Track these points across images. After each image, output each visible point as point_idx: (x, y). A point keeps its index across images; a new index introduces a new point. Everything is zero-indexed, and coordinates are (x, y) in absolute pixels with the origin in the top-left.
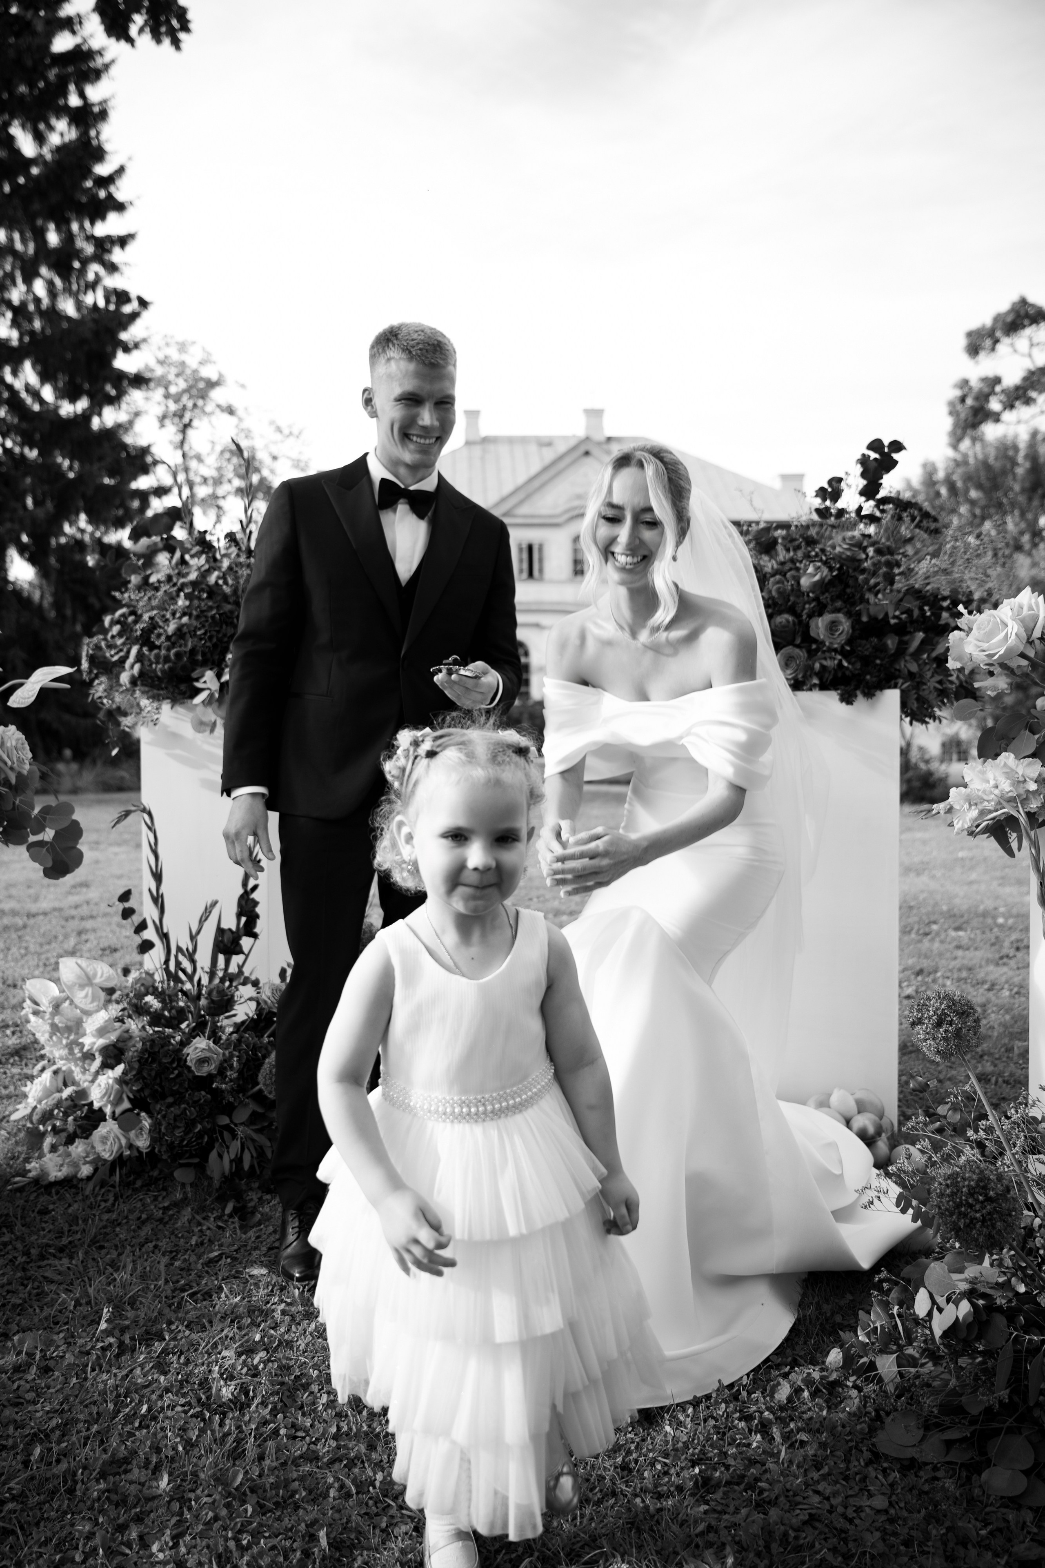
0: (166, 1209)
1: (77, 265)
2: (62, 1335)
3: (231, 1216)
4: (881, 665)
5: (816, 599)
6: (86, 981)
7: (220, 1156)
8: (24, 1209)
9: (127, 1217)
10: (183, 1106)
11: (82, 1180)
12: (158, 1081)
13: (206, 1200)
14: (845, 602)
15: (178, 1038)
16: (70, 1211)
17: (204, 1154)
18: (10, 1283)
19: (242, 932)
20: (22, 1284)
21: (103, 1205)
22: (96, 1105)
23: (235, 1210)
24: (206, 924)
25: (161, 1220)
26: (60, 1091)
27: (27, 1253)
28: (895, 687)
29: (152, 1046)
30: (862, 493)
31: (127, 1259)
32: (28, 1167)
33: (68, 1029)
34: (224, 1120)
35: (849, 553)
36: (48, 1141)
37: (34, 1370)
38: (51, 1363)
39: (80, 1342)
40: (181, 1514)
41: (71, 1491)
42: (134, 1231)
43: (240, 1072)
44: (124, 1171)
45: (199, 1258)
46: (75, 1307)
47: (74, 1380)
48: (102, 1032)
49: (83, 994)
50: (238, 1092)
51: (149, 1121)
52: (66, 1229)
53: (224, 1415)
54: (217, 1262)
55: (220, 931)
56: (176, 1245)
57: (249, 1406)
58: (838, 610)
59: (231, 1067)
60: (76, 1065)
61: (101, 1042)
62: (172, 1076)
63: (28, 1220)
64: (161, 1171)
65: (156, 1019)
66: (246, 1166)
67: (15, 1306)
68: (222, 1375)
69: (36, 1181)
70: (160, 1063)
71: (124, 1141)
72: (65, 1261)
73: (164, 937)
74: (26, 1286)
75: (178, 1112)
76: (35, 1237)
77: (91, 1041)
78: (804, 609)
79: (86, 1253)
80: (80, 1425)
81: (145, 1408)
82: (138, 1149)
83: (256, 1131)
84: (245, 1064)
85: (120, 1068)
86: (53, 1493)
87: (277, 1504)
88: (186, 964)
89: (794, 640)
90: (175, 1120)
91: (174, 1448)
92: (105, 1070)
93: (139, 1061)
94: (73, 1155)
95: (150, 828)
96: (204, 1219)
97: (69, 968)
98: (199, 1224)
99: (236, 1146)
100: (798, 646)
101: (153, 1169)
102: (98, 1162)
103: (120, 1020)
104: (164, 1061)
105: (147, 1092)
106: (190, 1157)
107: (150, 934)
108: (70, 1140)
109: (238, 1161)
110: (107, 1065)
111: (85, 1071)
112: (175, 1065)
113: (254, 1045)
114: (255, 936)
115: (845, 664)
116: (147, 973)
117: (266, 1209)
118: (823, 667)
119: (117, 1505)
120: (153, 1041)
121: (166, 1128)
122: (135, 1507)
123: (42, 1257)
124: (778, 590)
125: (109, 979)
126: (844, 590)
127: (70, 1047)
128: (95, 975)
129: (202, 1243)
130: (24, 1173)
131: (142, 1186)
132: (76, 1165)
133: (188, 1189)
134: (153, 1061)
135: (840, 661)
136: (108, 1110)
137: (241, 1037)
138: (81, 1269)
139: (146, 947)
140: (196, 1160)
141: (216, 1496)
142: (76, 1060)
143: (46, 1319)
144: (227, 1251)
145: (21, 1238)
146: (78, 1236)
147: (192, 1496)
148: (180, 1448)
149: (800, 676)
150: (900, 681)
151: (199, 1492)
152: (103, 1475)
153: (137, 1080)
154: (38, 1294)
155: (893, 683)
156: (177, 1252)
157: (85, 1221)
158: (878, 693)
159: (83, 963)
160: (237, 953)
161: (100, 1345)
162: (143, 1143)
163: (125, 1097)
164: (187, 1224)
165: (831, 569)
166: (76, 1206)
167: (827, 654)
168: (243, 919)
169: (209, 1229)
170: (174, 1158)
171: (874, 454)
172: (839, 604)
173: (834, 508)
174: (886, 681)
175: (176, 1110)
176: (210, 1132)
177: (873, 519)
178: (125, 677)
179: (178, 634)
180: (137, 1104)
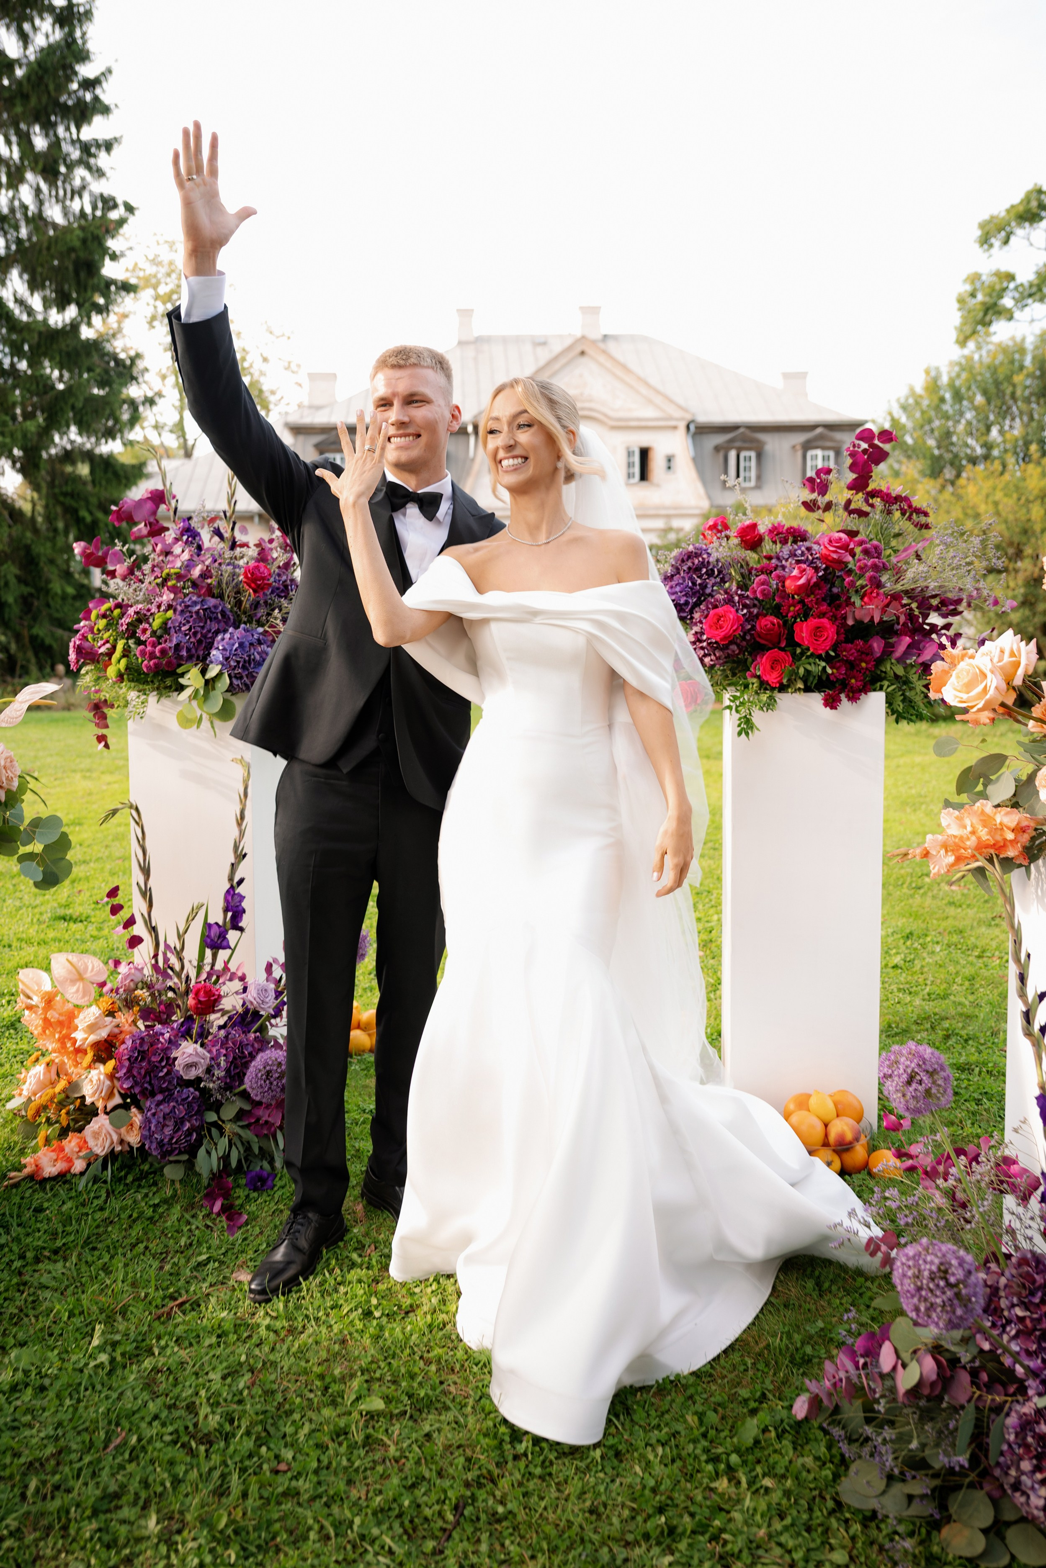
0: (156, 1206)
1: (62, 169)
2: (56, 1352)
3: (218, 1214)
4: (867, 669)
5: (802, 602)
6: (77, 977)
7: (209, 1153)
8: (20, 1207)
9: (119, 1215)
10: (172, 1104)
11: (75, 1175)
12: (148, 1079)
13: (194, 1197)
14: (829, 605)
15: (167, 1036)
16: (65, 1208)
17: (192, 1151)
18: (6, 1290)
19: (228, 925)
20: (19, 1291)
21: (96, 1202)
22: (88, 1101)
23: (224, 1209)
24: (193, 924)
25: (151, 1219)
26: (53, 1084)
27: (22, 1257)
28: (881, 689)
29: (141, 1044)
30: (850, 487)
31: (119, 1263)
32: (23, 1161)
33: (61, 1023)
34: (211, 1117)
35: (835, 556)
36: (44, 1132)
37: (29, 1391)
38: (47, 1382)
39: (74, 1358)
40: (168, 1557)
41: (65, 1528)
42: (126, 1230)
43: (228, 1071)
44: (116, 1165)
45: (188, 1261)
46: (69, 1318)
47: (68, 1402)
48: (92, 1028)
49: (74, 989)
50: (226, 1089)
51: (140, 1117)
52: (60, 1230)
53: (211, 1443)
54: (206, 1265)
55: (208, 926)
56: (166, 1246)
57: (234, 1436)
58: (823, 615)
59: (219, 1065)
60: (69, 1059)
61: (93, 1038)
62: (161, 1074)
63: (24, 1219)
64: (151, 1165)
65: (146, 1013)
66: (234, 1164)
67: (12, 1316)
68: (208, 1399)
69: (31, 1177)
70: (149, 1061)
71: (115, 1138)
72: (60, 1265)
73: (153, 930)
74: (23, 1292)
75: (167, 1110)
76: (29, 1240)
77: (83, 1036)
78: (789, 611)
79: (80, 1254)
80: (74, 1456)
81: (134, 1439)
82: (129, 1143)
83: (242, 1127)
84: (232, 1063)
85: (111, 1064)
86: (49, 1529)
87: (259, 1547)
88: (173, 960)
89: (779, 642)
90: (164, 1118)
91: (163, 1484)
92: (97, 1064)
93: (129, 1059)
94: (67, 1150)
95: (137, 823)
96: (193, 1216)
97: (60, 963)
98: (188, 1223)
99: (223, 1143)
100: (782, 649)
101: (143, 1162)
102: (90, 1157)
103: (111, 1013)
104: (153, 1059)
105: (137, 1090)
106: (180, 1153)
107: (139, 929)
108: (64, 1133)
109: (226, 1158)
110: (98, 1060)
111: (77, 1064)
112: (163, 1064)
113: (241, 1042)
114: (241, 930)
115: (829, 671)
116: (136, 969)
117: (253, 1208)
118: (808, 672)
119: (108, 1547)
120: (142, 1039)
121: (156, 1126)
122: (125, 1546)
123: (37, 1260)
124: (762, 592)
125: (99, 973)
126: (830, 590)
127: (62, 1041)
128: (86, 968)
129: (191, 1244)
130: (19, 1168)
131: (134, 1180)
132: (70, 1160)
133: (178, 1185)
134: (143, 1059)
135: (824, 668)
136: (100, 1105)
137: (229, 1034)
138: (75, 1274)
139: (135, 941)
140: (185, 1157)
141: (202, 1541)
142: (67, 1053)
143: (41, 1330)
144: (215, 1254)
145: (17, 1240)
146: (72, 1238)
147: (178, 1538)
148: (168, 1485)
149: (785, 681)
150: (886, 683)
151: (185, 1533)
152: (95, 1513)
153: (128, 1078)
154: (34, 1302)
155: (878, 685)
156: (167, 1253)
157: (79, 1221)
158: (863, 696)
159: (74, 958)
160: (224, 948)
161: (92, 1364)
162: (134, 1139)
163: (116, 1091)
164: (176, 1223)
165: (817, 569)
166: (69, 1204)
167: (811, 660)
168: (230, 914)
169: (197, 1228)
170: (164, 1155)
171: (864, 446)
172: (824, 607)
173: (822, 501)
174: (871, 683)
175: (165, 1108)
176: (199, 1129)
177: (862, 514)
178: (112, 671)
179: (164, 629)
180: (128, 1100)
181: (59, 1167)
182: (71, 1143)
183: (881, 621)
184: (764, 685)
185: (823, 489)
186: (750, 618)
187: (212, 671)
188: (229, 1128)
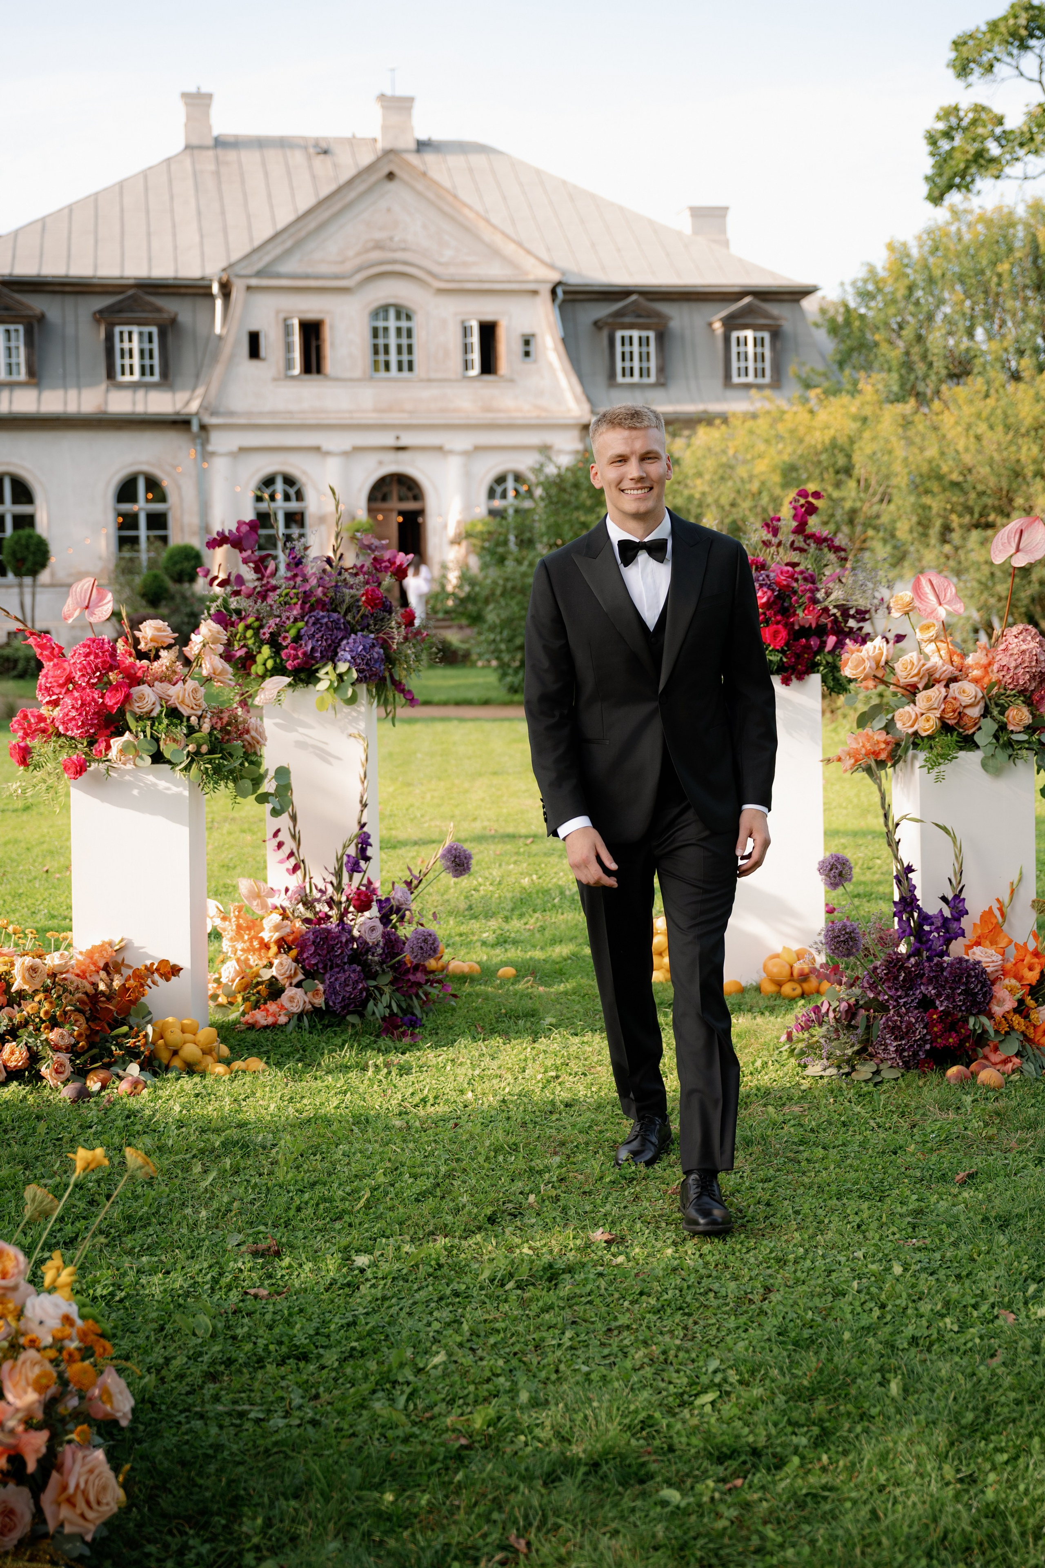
4: (808, 659)
6: (256, 894)
7: (376, 1006)
11: (283, 1024)
14: (783, 616)
17: (364, 1004)
19: (359, 856)
26: (243, 973)
28: (818, 672)
30: (794, 531)
33: (249, 928)
34: (373, 983)
35: (785, 582)
44: (309, 1019)
48: (277, 928)
49: (254, 903)
51: (322, 985)
58: (778, 623)
61: (276, 936)
69: (255, 1026)
71: (305, 1000)
73: (303, 863)
75: (345, 977)
77: (269, 935)
82: (317, 1004)
85: (294, 953)
92: (282, 955)
94: (271, 1011)
97: (243, 886)
99: (386, 999)
102: (290, 1015)
103: (279, 924)
105: (321, 965)
106: (356, 1006)
108: (264, 1001)
109: (389, 1006)
110: (281, 950)
114: (368, 859)
115: (785, 660)
120: (313, 933)
126: (783, 605)
127: (251, 940)
128: (260, 889)
131: (322, 1027)
132: (276, 1016)
134: (324, 943)
135: (780, 658)
136: (287, 982)
140: (360, 1009)
142: (254, 949)
150: (822, 668)
153: (313, 957)
155: (816, 669)
158: (806, 677)
160: (357, 872)
162: (319, 1001)
163: (300, 970)
165: (773, 590)
168: (360, 848)
170: (343, 1008)
171: (802, 501)
172: (779, 618)
173: (775, 541)
174: (812, 668)
175: (342, 977)
176: (367, 989)
177: (802, 550)
178: (257, 669)
179: (298, 638)
180: (310, 974)
181: (270, 1020)
182: (272, 1007)
183: (818, 625)
185: (775, 532)
187: (343, 667)
188: (387, 990)
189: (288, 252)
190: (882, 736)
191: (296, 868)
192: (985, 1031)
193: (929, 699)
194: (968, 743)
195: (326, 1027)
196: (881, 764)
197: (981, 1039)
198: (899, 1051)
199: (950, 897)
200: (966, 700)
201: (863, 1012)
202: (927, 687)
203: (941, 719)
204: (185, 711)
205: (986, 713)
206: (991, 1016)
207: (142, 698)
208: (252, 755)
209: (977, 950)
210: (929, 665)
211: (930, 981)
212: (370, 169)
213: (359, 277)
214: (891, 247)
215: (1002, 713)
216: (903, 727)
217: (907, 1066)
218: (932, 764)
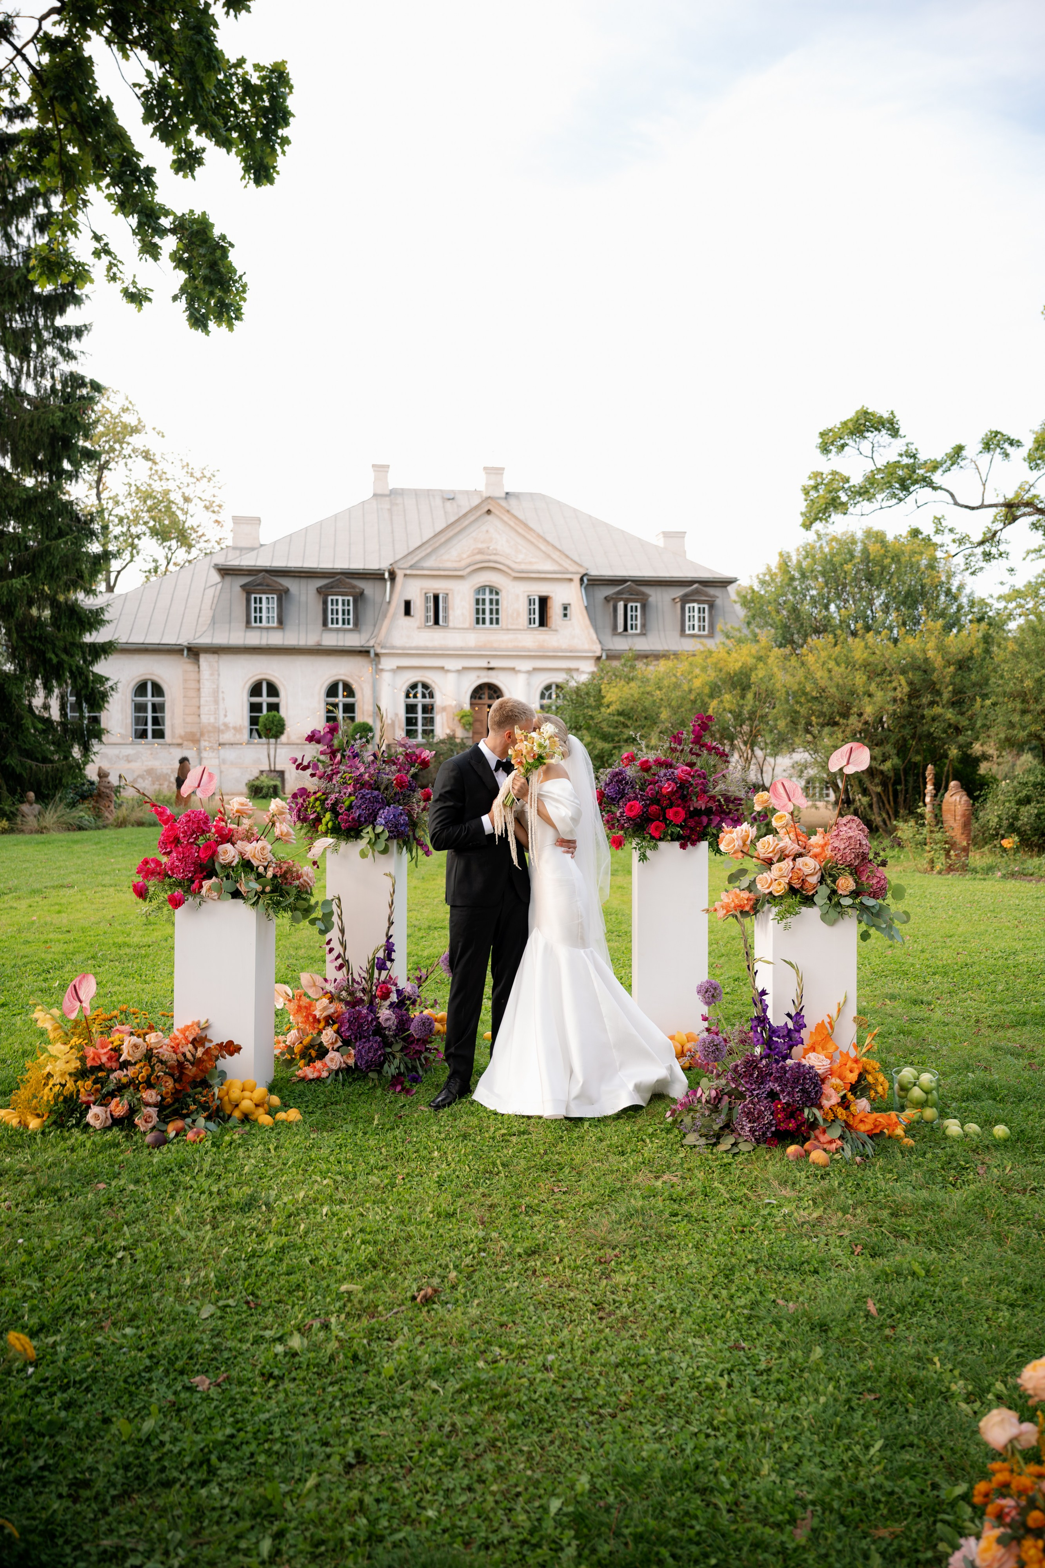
1: (34, 347)
3: (401, 1091)
4: (699, 831)
5: (670, 799)
6: (313, 984)
7: (390, 1066)
9: (352, 1092)
10: (371, 1043)
11: (325, 1078)
12: (359, 1031)
13: (387, 1085)
14: (682, 801)
15: (364, 1011)
17: (381, 1065)
19: (386, 959)
21: (340, 1087)
22: (325, 1045)
26: (304, 1038)
29: (350, 1017)
30: (693, 742)
32: (295, 1074)
33: (306, 1008)
34: (389, 1050)
35: (685, 777)
44: (343, 1074)
49: (311, 991)
51: (353, 1051)
55: (376, 959)
58: (679, 805)
61: (324, 1014)
64: (362, 1073)
65: (348, 1003)
66: (403, 1070)
69: (305, 1079)
71: (341, 1061)
73: (346, 962)
75: (369, 1046)
77: (320, 1013)
78: (664, 803)
82: (349, 1064)
85: (336, 1026)
89: (659, 818)
92: (329, 1027)
93: (345, 1023)
94: (317, 1067)
95: (338, 906)
96: (389, 1091)
97: (305, 978)
98: (387, 1094)
99: (397, 1061)
100: (661, 821)
101: (355, 1074)
102: (330, 1071)
103: (331, 1003)
104: (361, 1021)
105: (352, 1038)
108: (313, 1061)
109: (399, 1067)
110: (327, 1024)
111: (314, 1029)
112: (366, 1024)
114: (392, 961)
115: (682, 832)
117: (416, 1088)
118: (672, 832)
120: (352, 1013)
121: (363, 1054)
124: (651, 793)
126: (682, 794)
127: (307, 1017)
128: (316, 981)
130: (295, 1077)
132: (319, 1072)
133: (377, 1081)
134: (356, 1022)
135: (679, 831)
136: (331, 1046)
140: (379, 1068)
142: (309, 1023)
144: (406, 1103)
149: (662, 836)
150: (708, 838)
153: (347, 1031)
155: (704, 839)
158: (698, 843)
160: (384, 969)
162: (351, 1062)
163: (340, 1039)
165: (676, 784)
166: (329, 1087)
167: (674, 827)
168: (387, 953)
169: (394, 1095)
170: (367, 1067)
171: (698, 721)
172: (680, 802)
173: (679, 748)
174: (702, 837)
175: (367, 1045)
176: (383, 1055)
177: (698, 755)
178: (322, 828)
179: (350, 807)
180: (346, 1043)
181: (316, 1075)
182: (318, 1064)
183: (707, 808)
184: (652, 838)
185: (680, 742)
186: (645, 806)
187: (379, 829)
188: (398, 1055)
189: (428, 555)
190: (745, 895)
191: (340, 967)
192: (816, 1119)
193: (781, 869)
194: (809, 901)
195: (354, 1080)
196: (744, 914)
197: (814, 1125)
198: (753, 1131)
199: (793, 1014)
200: (807, 871)
201: (726, 1097)
202: (779, 860)
203: (789, 884)
204: (255, 863)
205: (822, 881)
206: (820, 1107)
207: (226, 852)
208: (303, 892)
209: (812, 1055)
210: (781, 845)
211: (776, 1080)
212: (477, 507)
213: (469, 570)
214: (781, 555)
215: (834, 882)
216: (762, 888)
217: (758, 1141)
218: (781, 917)
